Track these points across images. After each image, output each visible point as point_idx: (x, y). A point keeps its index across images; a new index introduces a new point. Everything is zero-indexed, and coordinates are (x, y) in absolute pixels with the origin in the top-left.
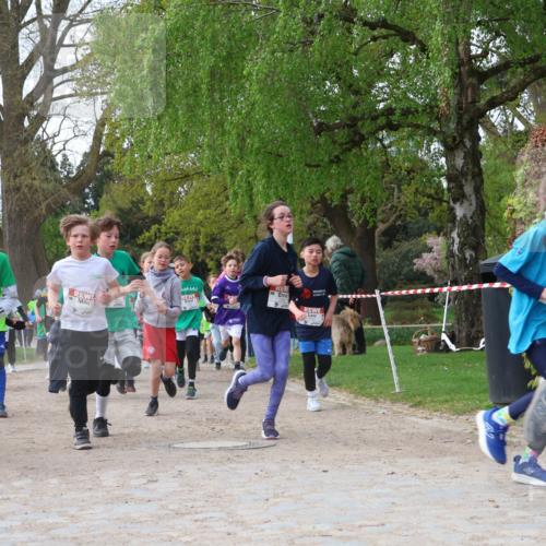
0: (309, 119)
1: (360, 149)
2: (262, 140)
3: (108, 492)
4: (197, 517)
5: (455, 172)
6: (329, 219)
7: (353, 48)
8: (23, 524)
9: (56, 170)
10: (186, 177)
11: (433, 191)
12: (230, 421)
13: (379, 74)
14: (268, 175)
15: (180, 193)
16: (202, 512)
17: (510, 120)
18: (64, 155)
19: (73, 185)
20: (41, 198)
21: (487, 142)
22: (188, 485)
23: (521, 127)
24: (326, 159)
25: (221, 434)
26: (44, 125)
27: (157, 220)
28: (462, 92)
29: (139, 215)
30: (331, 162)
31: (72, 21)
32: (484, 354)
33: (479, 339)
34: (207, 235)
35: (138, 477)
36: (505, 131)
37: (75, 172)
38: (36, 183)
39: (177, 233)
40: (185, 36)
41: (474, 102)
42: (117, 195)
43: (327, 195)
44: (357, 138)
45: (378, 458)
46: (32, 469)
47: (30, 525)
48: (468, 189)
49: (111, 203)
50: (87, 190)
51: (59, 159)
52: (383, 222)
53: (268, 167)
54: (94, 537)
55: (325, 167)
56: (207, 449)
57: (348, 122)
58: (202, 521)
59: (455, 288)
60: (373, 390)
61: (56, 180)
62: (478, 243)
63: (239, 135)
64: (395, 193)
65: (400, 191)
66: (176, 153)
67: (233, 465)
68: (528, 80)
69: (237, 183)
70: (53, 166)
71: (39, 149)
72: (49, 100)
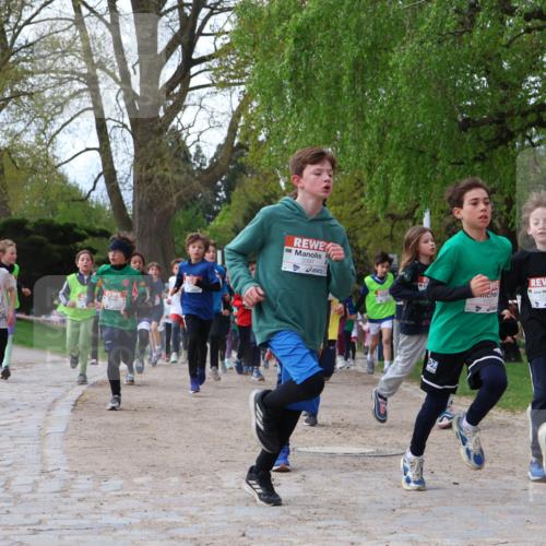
0: (454, 113)
1: (507, 146)
2: (403, 135)
3: (228, 494)
4: (320, 524)
7: (504, 41)
8: (143, 522)
9: (189, 162)
12: (357, 426)
13: (531, 67)
14: (408, 172)
16: (324, 519)
18: (198, 147)
19: (205, 178)
20: (173, 190)
22: (312, 490)
24: (471, 157)
25: (347, 439)
26: (179, 115)
30: (476, 159)
31: (213, 9)
37: (208, 164)
38: (169, 174)
40: (328, 26)
42: (250, 189)
46: (153, 466)
47: (150, 523)
49: (243, 197)
50: (219, 183)
51: (192, 151)
53: (408, 162)
54: (214, 539)
55: (468, 165)
56: (333, 455)
57: (496, 118)
58: (326, 528)
60: (510, 400)
61: (188, 172)
63: (379, 130)
67: (359, 473)
69: (374, 179)
70: (187, 157)
71: (173, 140)
72: (186, 89)
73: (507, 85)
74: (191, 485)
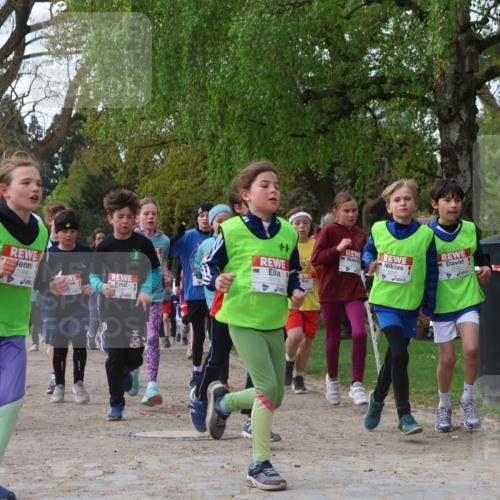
0: (296, 85)
1: (349, 119)
2: (245, 107)
3: (59, 484)
5: (449, 146)
6: (314, 193)
7: (344, 13)
9: (23, 133)
10: (162, 144)
11: (425, 166)
13: (372, 39)
14: (250, 145)
15: (156, 160)
18: (33, 117)
19: (41, 150)
21: (485, 115)
22: (148, 478)
24: (313, 129)
25: (187, 422)
26: (13, 85)
28: (460, 62)
29: (110, 183)
30: (318, 132)
34: (182, 207)
35: (94, 468)
37: (44, 135)
41: (471, 71)
42: (88, 161)
43: (312, 167)
44: (346, 107)
45: (356, 453)
48: (463, 164)
49: (81, 170)
50: (56, 155)
51: (28, 121)
52: (371, 197)
53: (251, 135)
55: (310, 137)
56: (171, 439)
57: (337, 90)
61: (23, 144)
63: (221, 101)
64: (386, 167)
65: (391, 164)
66: (152, 118)
67: (199, 457)
69: (216, 152)
70: (21, 128)
71: (7, 110)
72: (20, 57)
73: (349, 56)
74: (19, 476)
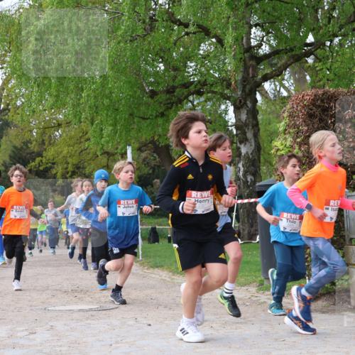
0: (143, 87)
1: (178, 107)
2: (111, 101)
5: (241, 124)
6: (158, 154)
7: (172, 40)
10: (59, 126)
12: (87, 291)
15: (56, 136)
17: (278, 89)
21: (263, 103)
22: (57, 335)
23: (285, 94)
24: (154, 114)
25: (81, 300)
27: (40, 155)
28: (246, 71)
29: (28, 151)
30: (157, 117)
32: (259, 245)
33: (256, 235)
34: (73, 165)
35: (23, 331)
36: (275, 96)
39: (54, 164)
41: (253, 77)
48: (250, 135)
49: (8, 142)
53: (116, 119)
55: (152, 119)
56: (72, 311)
57: (171, 90)
59: (240, 201)
62: (256, 172)
63: (95, 97)
67: (89, 321)
68: (289, 63)
73: (177, 69)
